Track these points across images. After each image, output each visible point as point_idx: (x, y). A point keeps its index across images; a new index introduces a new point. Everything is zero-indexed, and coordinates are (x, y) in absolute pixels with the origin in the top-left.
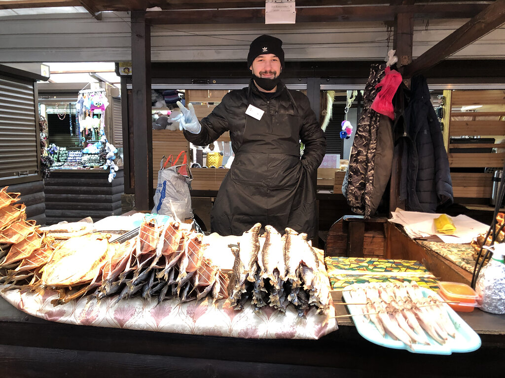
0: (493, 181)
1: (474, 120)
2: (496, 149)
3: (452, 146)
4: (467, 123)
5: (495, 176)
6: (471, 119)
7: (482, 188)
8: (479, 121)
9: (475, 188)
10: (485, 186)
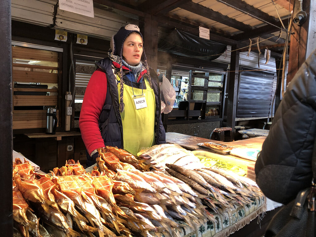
0: (47, 115)
1: (32, 71)
2: (49, 93)
3: (15, 90)
4: (27, 73)
5: (48, 112)
6: (29, 70)
7: (41, 121)
8: (36, 72)
9: (36, 121)
10: (42, 119)
